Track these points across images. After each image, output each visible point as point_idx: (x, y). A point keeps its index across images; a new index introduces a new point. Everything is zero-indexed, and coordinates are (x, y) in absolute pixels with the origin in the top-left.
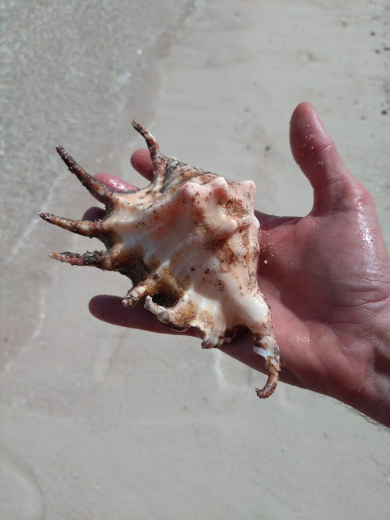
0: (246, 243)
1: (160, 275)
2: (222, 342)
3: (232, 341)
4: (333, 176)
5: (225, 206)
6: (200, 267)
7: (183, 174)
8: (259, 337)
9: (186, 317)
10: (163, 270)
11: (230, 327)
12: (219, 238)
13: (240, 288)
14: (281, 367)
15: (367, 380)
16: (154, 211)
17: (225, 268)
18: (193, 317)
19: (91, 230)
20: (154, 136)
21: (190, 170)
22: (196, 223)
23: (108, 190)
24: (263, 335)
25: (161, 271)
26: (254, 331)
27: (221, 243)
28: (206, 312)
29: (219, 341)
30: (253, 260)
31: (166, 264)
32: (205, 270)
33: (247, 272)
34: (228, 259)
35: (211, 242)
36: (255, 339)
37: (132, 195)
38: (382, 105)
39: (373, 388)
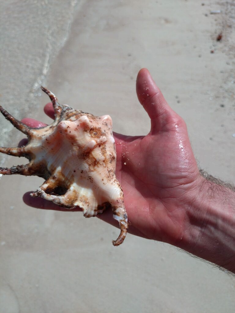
0: (104, 153)
1: (57, 176)
2: (96, 213)
3: (103, 212)
4: (161, 111)
5: (89, 132)
6: (78, 169)
7: (68, 115)
8: (115, 208)
9: (72, 200)
10: (58, 173)
11: (101, 204)
12: (87, 151)
13: (103, 180)
14: (128, 226)
15: (185, 231)
16: (46, 140)
17: (92, 169)
18: (77, 199)
19: (19, 153)
20: (54, 94)
21: (72, 112)
22: (73, 144)
23: (27, 128)
24: (117, 207)
25: (57, 173)
26: (113, 205)
27: (88, 154)
28: (84, 196)
29: (95, 213)
30: (111, 162)
31: (59, 169)
32: (81, 171)
33: (106, 170)
34: (93, 164)
35: (82, 154)
36: (113, 210)
37: (42, 129)
38: (211, 48)
39: (189, 236)
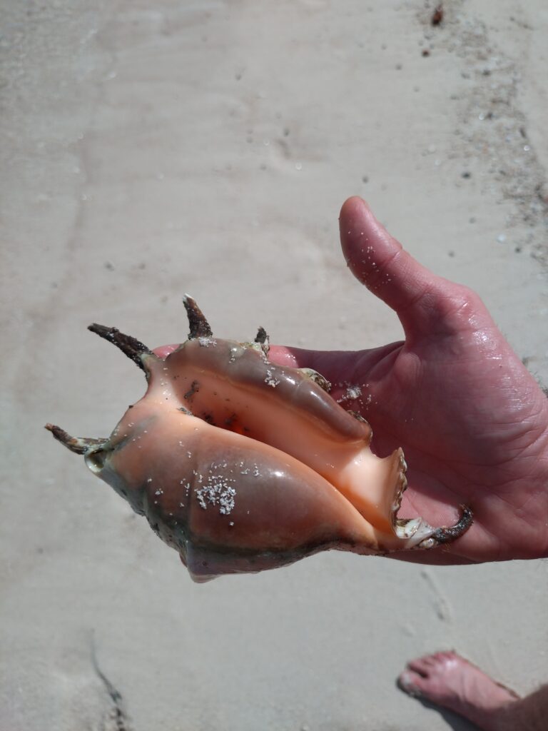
38: (421, 44)
